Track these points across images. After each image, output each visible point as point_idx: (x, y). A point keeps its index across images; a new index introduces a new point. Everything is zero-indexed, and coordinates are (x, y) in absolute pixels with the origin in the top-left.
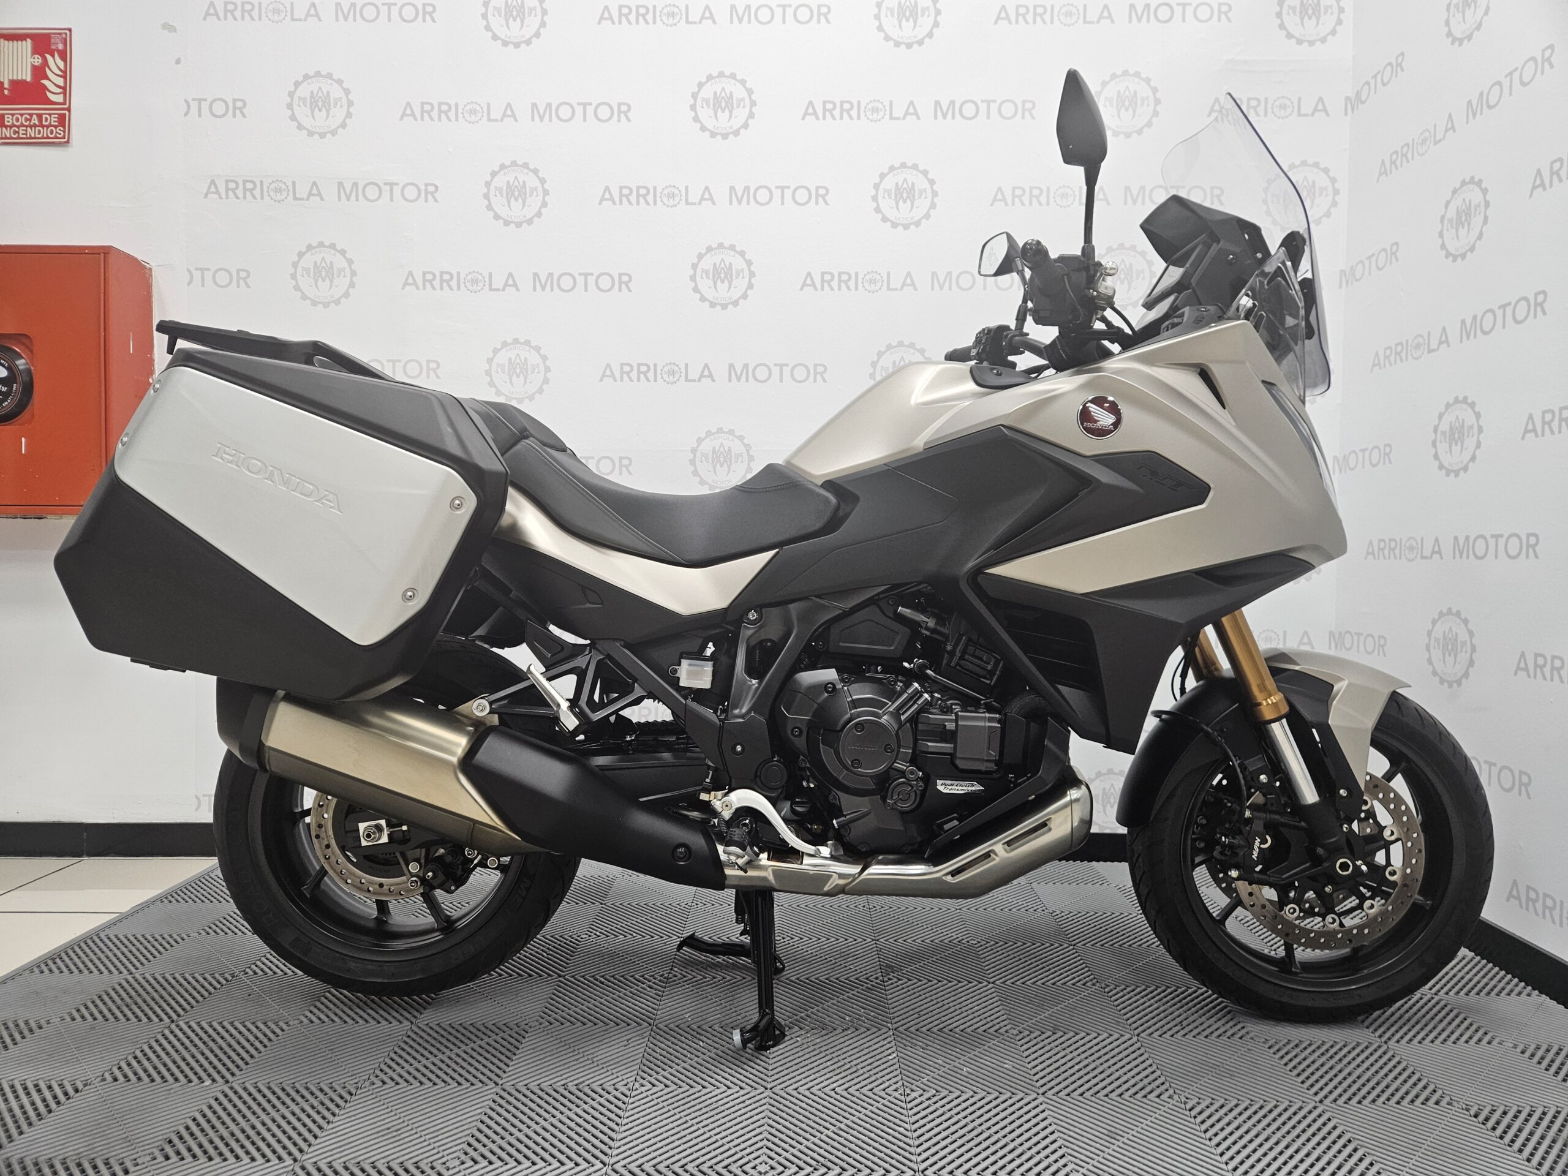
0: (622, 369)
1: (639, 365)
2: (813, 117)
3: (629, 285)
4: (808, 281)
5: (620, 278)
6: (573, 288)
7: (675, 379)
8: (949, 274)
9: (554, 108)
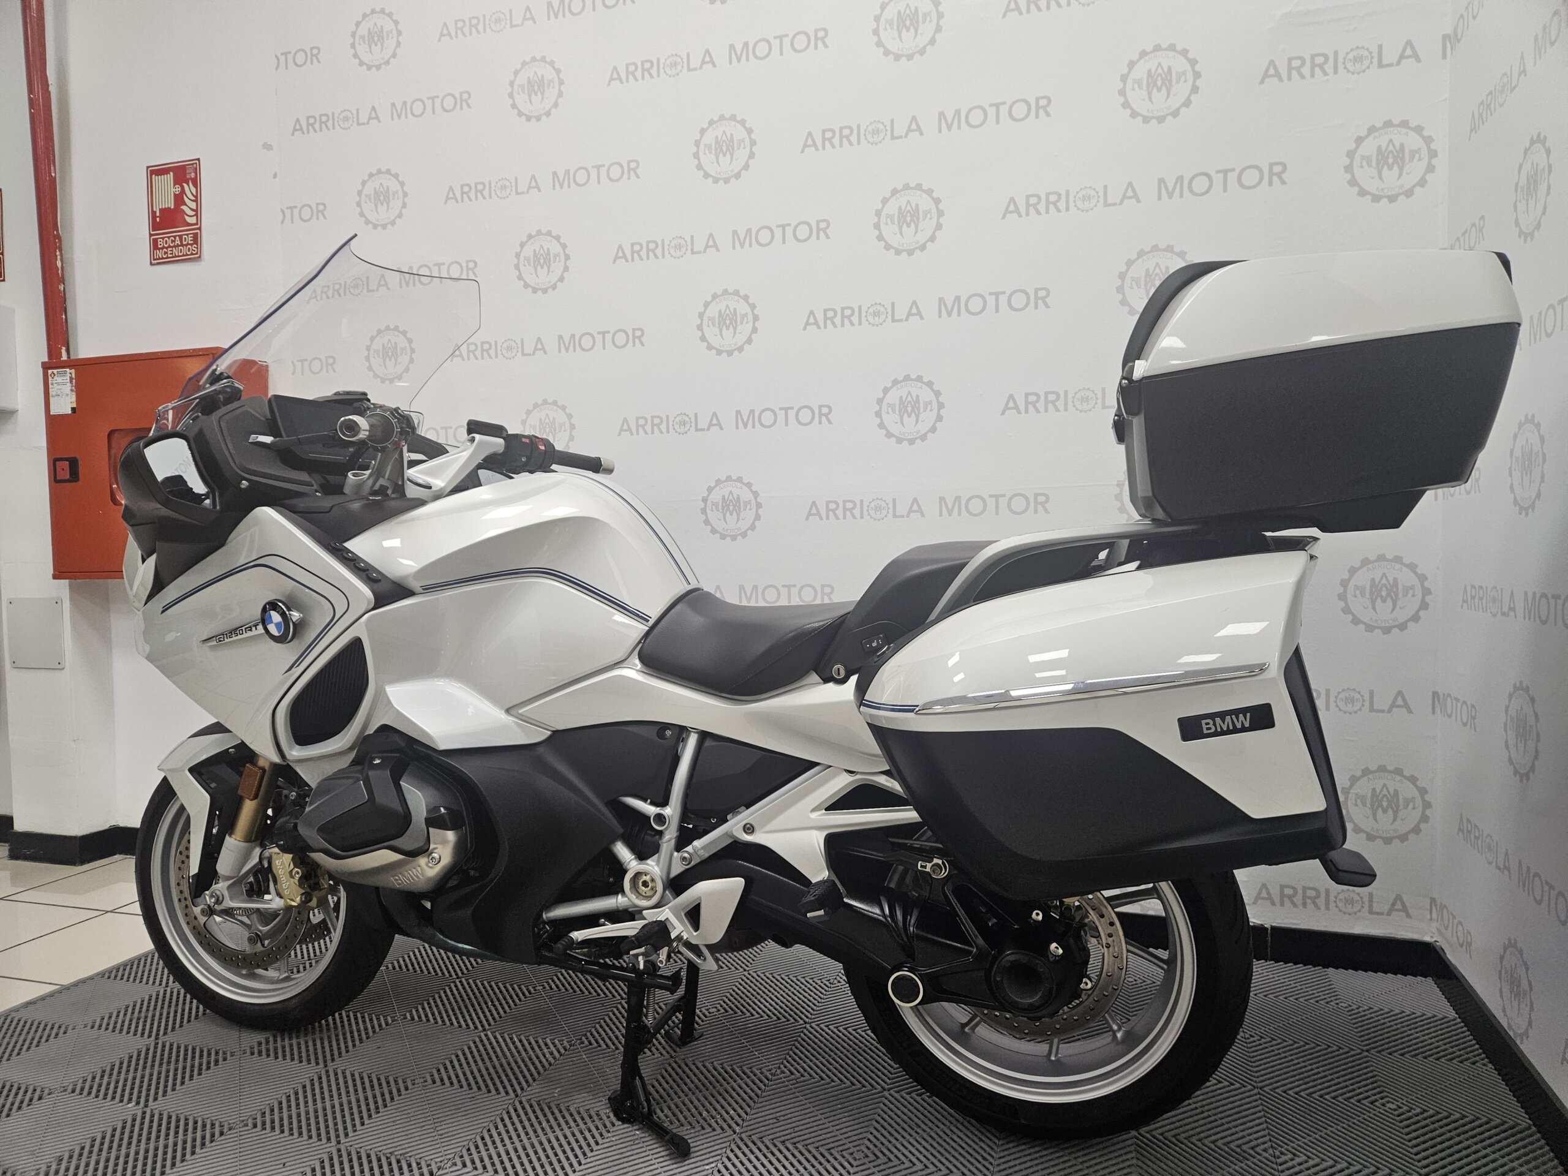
0: (637, 422)
1: (653, 417)
2: (813, 149)
3: (643, 339)
4: (811, 321)
5: (634, 334)
6: (593, 347)
7: (686, 429)
8: (958, 298)
9: (572, 173)
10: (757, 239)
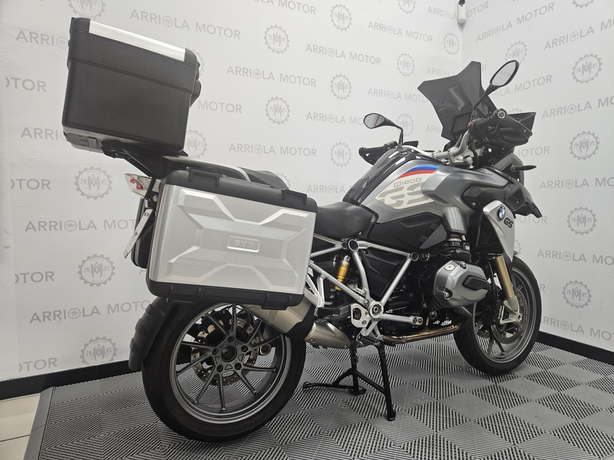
0: (238, 146)
1: (245, 145)
2: (310, 51)
3: (241, 110)
4: (309, 116)
5: (237, 107)
6: (216, 109)
7: (260, 152)
9: (206, 26)
10: (289, 80)
